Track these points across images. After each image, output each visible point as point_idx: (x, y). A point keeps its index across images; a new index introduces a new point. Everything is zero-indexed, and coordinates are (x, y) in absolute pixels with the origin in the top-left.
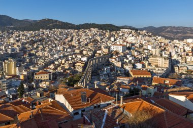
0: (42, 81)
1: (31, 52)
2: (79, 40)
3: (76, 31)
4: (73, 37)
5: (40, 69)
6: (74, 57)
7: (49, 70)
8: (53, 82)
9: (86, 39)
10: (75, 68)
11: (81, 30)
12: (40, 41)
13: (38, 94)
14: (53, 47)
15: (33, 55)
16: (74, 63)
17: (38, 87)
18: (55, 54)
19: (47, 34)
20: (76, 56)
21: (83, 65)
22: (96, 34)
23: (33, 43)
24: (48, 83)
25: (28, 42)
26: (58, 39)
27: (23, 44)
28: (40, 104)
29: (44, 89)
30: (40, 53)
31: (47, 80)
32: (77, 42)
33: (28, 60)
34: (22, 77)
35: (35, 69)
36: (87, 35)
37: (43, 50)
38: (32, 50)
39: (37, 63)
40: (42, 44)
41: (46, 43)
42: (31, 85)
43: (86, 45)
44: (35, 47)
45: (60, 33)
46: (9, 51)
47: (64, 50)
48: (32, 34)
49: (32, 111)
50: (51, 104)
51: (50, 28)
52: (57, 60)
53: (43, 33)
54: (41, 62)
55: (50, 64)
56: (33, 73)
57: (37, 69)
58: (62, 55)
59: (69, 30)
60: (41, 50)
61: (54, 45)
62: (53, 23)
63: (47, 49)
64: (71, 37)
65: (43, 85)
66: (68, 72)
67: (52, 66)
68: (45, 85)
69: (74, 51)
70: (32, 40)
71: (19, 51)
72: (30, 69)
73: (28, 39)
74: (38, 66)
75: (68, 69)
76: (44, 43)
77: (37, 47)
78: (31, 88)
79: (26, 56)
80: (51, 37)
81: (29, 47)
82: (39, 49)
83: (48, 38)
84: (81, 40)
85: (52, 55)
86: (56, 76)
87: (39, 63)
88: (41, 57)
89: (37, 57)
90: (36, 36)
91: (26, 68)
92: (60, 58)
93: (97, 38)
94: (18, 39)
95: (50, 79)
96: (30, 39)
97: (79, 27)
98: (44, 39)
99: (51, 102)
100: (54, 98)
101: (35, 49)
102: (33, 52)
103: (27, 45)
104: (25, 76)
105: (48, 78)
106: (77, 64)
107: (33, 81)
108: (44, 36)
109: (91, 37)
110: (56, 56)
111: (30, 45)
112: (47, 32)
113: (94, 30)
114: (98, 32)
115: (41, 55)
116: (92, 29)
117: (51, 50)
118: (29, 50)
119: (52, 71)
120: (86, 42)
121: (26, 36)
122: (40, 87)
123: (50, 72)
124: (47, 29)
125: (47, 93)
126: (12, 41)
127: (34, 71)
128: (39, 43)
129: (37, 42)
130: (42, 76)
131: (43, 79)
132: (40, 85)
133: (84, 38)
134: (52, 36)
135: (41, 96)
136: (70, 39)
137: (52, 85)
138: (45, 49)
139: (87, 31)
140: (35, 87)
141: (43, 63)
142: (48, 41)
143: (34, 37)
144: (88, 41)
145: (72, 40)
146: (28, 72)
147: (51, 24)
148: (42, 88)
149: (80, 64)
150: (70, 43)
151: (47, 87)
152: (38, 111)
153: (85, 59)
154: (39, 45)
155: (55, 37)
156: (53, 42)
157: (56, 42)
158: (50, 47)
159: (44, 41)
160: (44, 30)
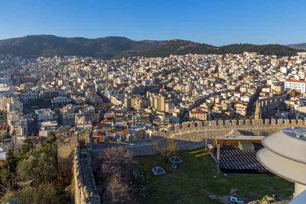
1: (168, 86)
2: (227, 71)
3: (221, 56)
6: (230, 95)
10: (235, 110)
11: (227, 56)
12: (174, 71)
14: (192, 80)
16: (233, 104)
19: (182, 62)
20: (233, 95)
22: (255, 61)
23: (166, 73)
26: (198, 69)
27: (155, 75)
34: (175, 115)
35: (186, 107)
37: (181, 83)
38: (167, 83)
40: (177, 76)
41: (182, 74)
43: (240, 78)
44: (169, 78)
46: (144, 83)
48: (163, 62)
51: (182, 53)
53: (176, 61)
54: (191, 100)
55: (200, 103)
57: (188, 107)
58: (212, 92)
59: (209, 56)
60: (179, 83)
61: (193, 78)
66: (228, 113)
67: (205, 106)
69: (226, 87)
70: (165, 70)
71: (154, 83)
73: (160, 68)
76: (179, 74)
77: (173, 79)
81: (162, 80)
82: (176, 81)
84: (231, 71)
87: (189, 100)
90: (168, 64)
93: (255, 68)
94: (147, 68)
96: (162, 69)
98: (179, 68)
101: (171, 81)
102: (170, 85)
103: (160, 77)
104: (178, 114)
108: (178, 65)
109: (246, 67)
110: (205, 93)
111: (163, 76)
112: (180, 58)
113: (249, 56)
114: (257, 58)
116: (246, 53)
121: (156, 64)
126: (141, 70)
127: (185, 109)
128: (174, 74)
129: (170, 72)
130: (199, 115)
134: (189, 64)
138: (184, 83)
139: (238, 56)
141: (193, 101)
142: (184, 71)
143: (166, 66)
146: (180, 110)
147: (182, 47)
149: (241, 106)
150: (215, 75)
153: (246, 99)
154: (173, 76)
155: (193, 66)
156: (191, 73)
157: (195, 74)
158: (189, 80)
159: (179, 72)
160: (175, 56)
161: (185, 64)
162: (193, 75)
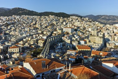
0: (14, 53)
1: (6, 32)
2: (41, 24)
3: (39, 17)
4: (36, 21)
5: (12, 44)
6: (37, 36)
7: (19, 45)
8: (22, 53)
9: (46, 23)
10: (38, 44)
11: (42, 17)
12: (13, 24)
13: (11, 63)
14: (22, 28)
15: (7, 34)
16: (37, 40)
17: (11, 58)
18: (23, 34)
19: (18, 19)
20: (39, 35)
21: (44, 42)
22: (53, 20)
23: (7, 25)
24: (18, 55)
25: (3, 25)
26: (26, 23)
28: (12, 69)
29: (16, 59)
30: (12, 33)
31: (18, 52)
32: (39, 25)
33: (3, 38)
36: (46, 20)
37: (15, 30)
38: (6, 30)
39: (10, 40)
40: (14, 26)
41: (17, 25)
42: (6, 56)
43: (46, 27)
44: (9, 28)
45: (27, 18)
47: (30, 31)
48: (7, 19)
49: (6, 75)
50: (20, 70)
51: (20, 15)
52: (25, 38)
53: (15, 18)
54: (13, 39)
55: (20, 41)
56: (8, 47)
57: (10, 44)
58: (28, 34)
59: (34, 16)
60: (13, 30)
61: (23, 27)
62: (22, 11)
63: (17, 30)
64: (35, 22)
65: (15, 56)
66: (33, 46)
67: (21, 42)
68: (16, 56)
69: (37, 31)
70: (6, 23)
72: (5, 44)
73: (4, 22)
74: (11, 42)
75: (33, 45)
76: (15, 25)
77: (11, 29)
78: (6, 58)
79: (2, 35)
80: (20, 21)
81: (4, 28)
82: (12, 29)
83: (18, 22)
84: (42, 24)
85: (21, 34)
86: (24, 50)
87: (12, 40)
88: (13, 36)
89: (10, 36)
90: (10, 20)
91: (2, 44)
92: (27, 36)
93: (53, 22)
95: (20, 52)
96: (5, 22)
97: (41, 15)
98: (15, 22)
99: (21, 68)
100: (22, 66)
101: (9, 30)
102: (7, 32)
103: (3, 27)
104: (1, 49)
105: (18, 51)
106: (39, 41)
107: (7, 53)
108: (16, 20)
109: (49, 22)
110: (24, 35)
111: (5, 26)
112: (17, 17)
113: (52, 17)
114: (54, 18)
115: (13, 34)
116: (50, 16)
117: (21, 31)
118: (4, 31)
119: (21, 46)
120: (46, 26)
121: (2, 20)
122: (13, 58)
123: (20, 47)
124: (17, 15)
125: (18, 62)
127: (8, 46)
128: (12, 25)
129: (10, 24)
130: (14, 49)
131: (14, 51)
132: (13, 56)
133: (45, 22)
134: (22, 20)
135: (13, 64)
136: (34, 23)
137: (22, 56)
138: (16, 30)
139: (47, 17)
140: (8, 57)
141: (15, 40)
142: (19, 24)
143: (8, 21)
144: (47, 24)
145: (36, 24)
146: (3, 46)
148: (14, 58)
149: (41, 41)
150: (35, 26)
151: (18, 57)
152: (11, 74)
153: (45, 37)
154: (11, 27)
155: (24, 21)
156: (22, 25)
157: (24, 25)
158: (20, 29)
159: (15, 24)
160: (16, 16)
161: (19, 20)
162: (23, 26)
